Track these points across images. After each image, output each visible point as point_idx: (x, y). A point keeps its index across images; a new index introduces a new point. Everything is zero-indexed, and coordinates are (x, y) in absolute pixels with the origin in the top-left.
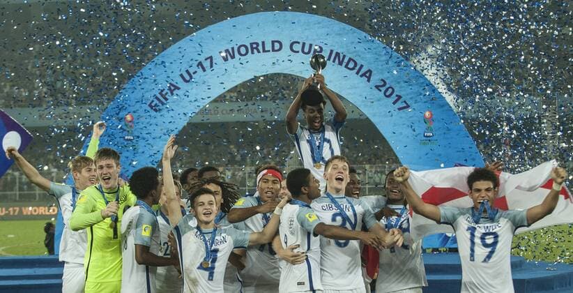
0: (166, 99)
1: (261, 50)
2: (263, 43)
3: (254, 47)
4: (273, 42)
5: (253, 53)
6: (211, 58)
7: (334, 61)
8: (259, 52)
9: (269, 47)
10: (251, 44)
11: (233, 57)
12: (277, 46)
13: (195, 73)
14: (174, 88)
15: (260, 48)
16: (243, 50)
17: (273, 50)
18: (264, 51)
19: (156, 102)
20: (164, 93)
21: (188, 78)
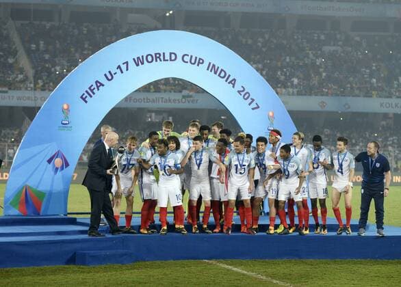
0: (94, 93)
2: (164, 53)
3: (157, 57)
4: (171, 54)
5: (156, 61)
6: (127, 63)
7: (211, 71)
8: (161, 60)
9: (167, 57)
10: (156, 54)
11: (142, 63)
12: (173, 57)
13: (115, 74)
14: (99, 84)
15: (162, 58)
16: (150, 59)
17: (171, 60)
18: (164, 60)
19: (86, 94)
20: (92, 88)
21: (110, 77)
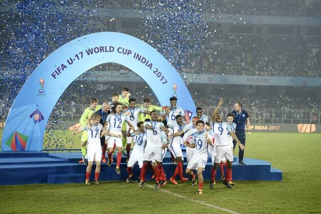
0: (60, 73)
1: (105, 50)
2: (106, 47)
3: (102, 49)
4: (110, 47)
5: (101, 51)
6: (82, 53)
7: (136, 58)
8: (104, 51)
9: (108, 49)
10: (101, 47)
11: (92, 53)
12: (112, 49)
13: (74, 60)
14: (64, 67)
15: (104, 49)
16: (97, 50)
17: (110, 51)
18: (106, 51)
19: (55, 73)
20: (59, 69)
21: (71, 62)
